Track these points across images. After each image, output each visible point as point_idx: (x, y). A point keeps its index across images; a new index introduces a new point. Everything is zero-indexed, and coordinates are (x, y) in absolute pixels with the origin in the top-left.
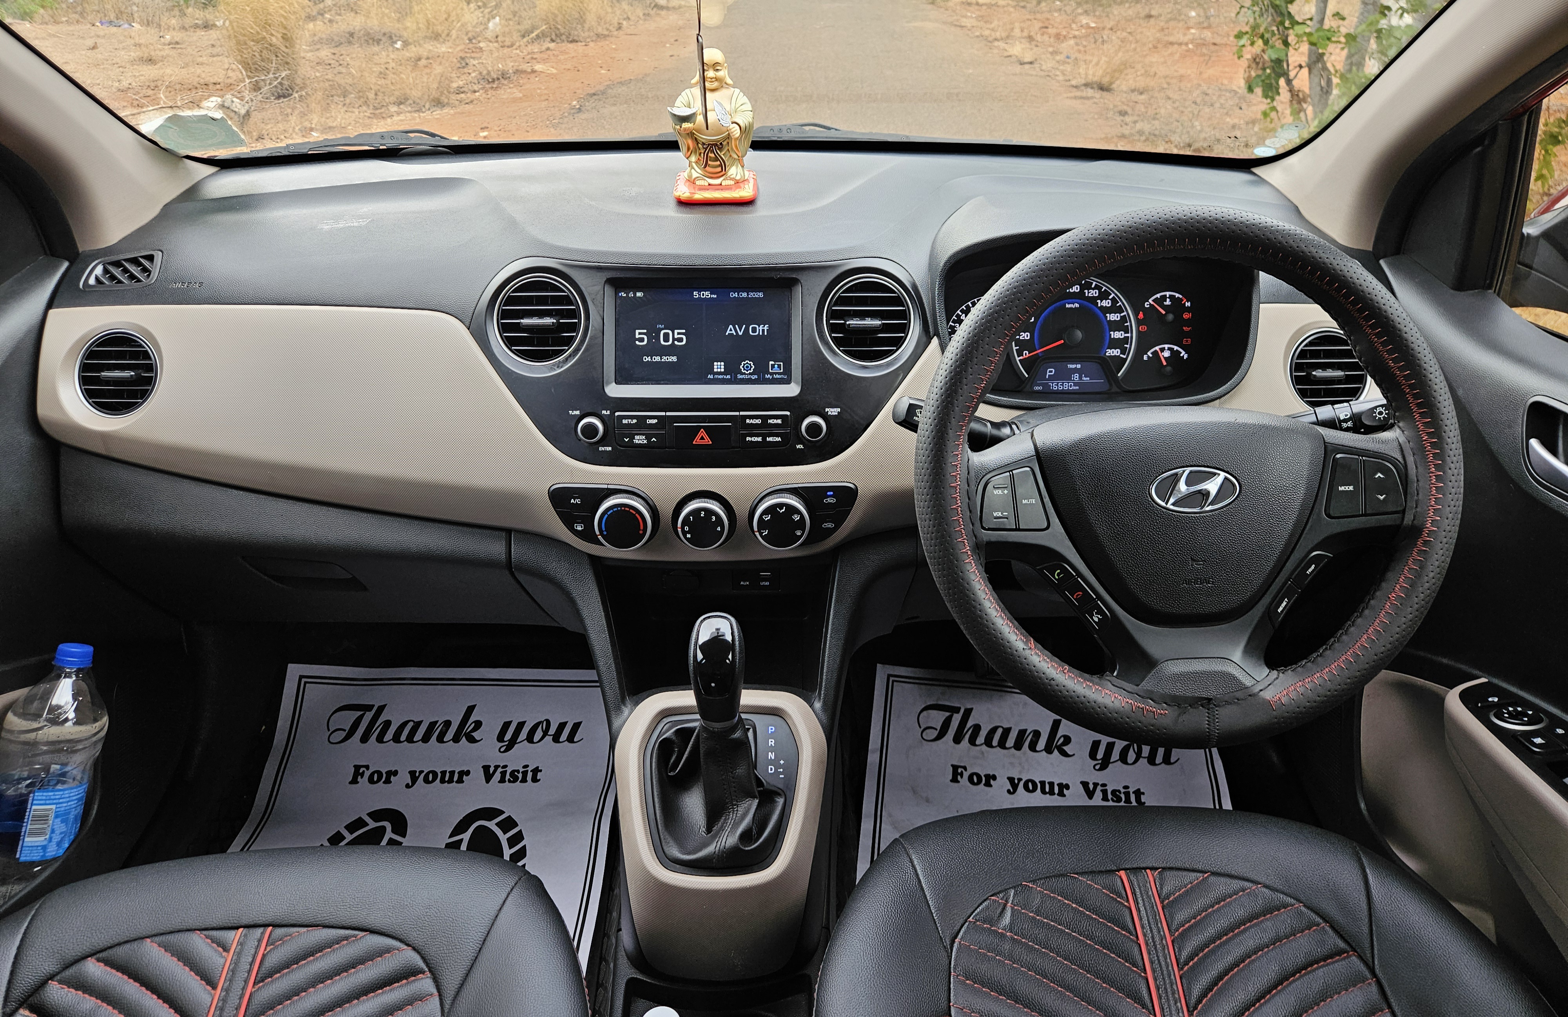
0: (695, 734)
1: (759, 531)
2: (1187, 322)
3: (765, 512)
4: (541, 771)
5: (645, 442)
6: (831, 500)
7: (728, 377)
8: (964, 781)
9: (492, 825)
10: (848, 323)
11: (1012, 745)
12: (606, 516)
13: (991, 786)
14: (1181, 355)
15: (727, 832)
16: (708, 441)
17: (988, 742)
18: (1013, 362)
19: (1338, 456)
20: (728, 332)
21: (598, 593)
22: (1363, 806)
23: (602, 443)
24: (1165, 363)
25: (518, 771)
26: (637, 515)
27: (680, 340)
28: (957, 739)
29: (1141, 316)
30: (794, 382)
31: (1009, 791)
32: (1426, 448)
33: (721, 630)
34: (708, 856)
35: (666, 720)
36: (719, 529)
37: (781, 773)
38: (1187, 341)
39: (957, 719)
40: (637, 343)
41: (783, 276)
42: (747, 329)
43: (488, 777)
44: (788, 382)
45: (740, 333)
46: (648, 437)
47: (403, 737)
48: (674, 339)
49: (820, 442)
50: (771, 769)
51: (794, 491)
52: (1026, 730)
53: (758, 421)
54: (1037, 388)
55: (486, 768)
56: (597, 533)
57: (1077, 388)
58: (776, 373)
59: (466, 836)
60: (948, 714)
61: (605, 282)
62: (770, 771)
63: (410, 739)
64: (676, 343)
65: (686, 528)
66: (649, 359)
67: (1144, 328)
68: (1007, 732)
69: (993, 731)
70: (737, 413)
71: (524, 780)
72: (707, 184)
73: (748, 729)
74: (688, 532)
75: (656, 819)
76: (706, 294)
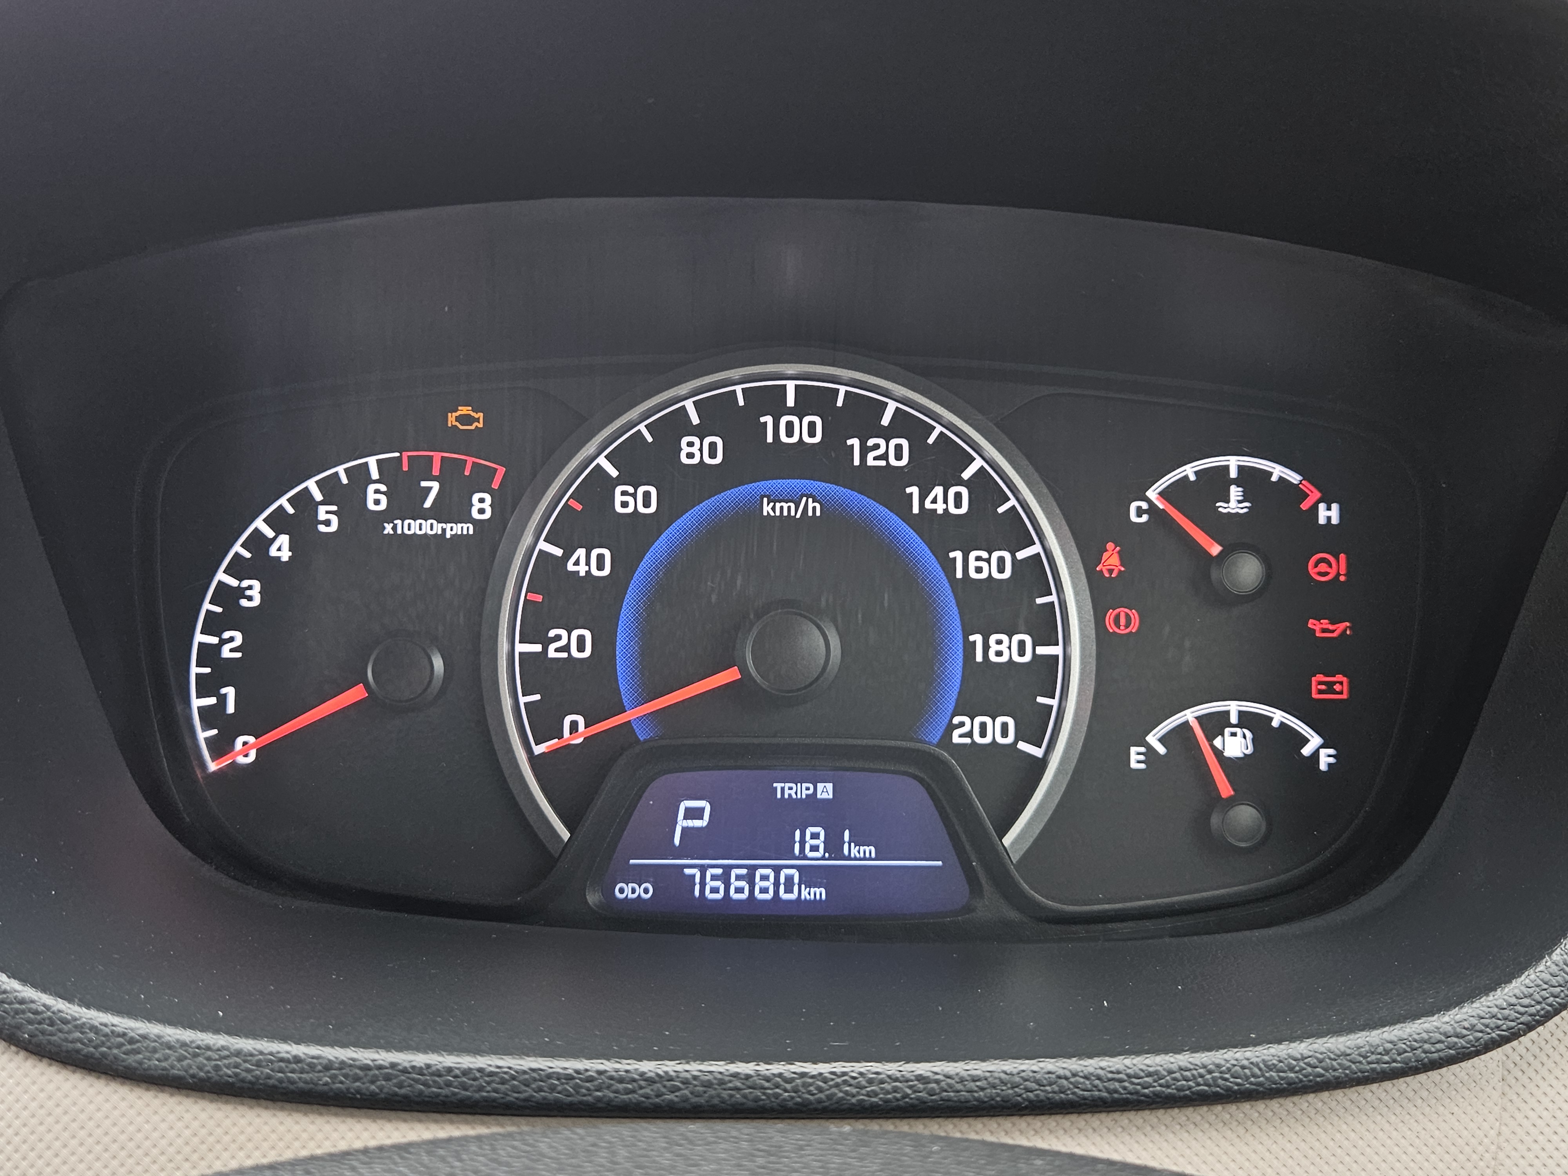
2: (1329, 598)
14: (1306, 751)
18: (504, 764)
24: (1225, 789)
29: (1112, 561)
38: (1330, 689)
54: (626, 891)
57: (820, 893)
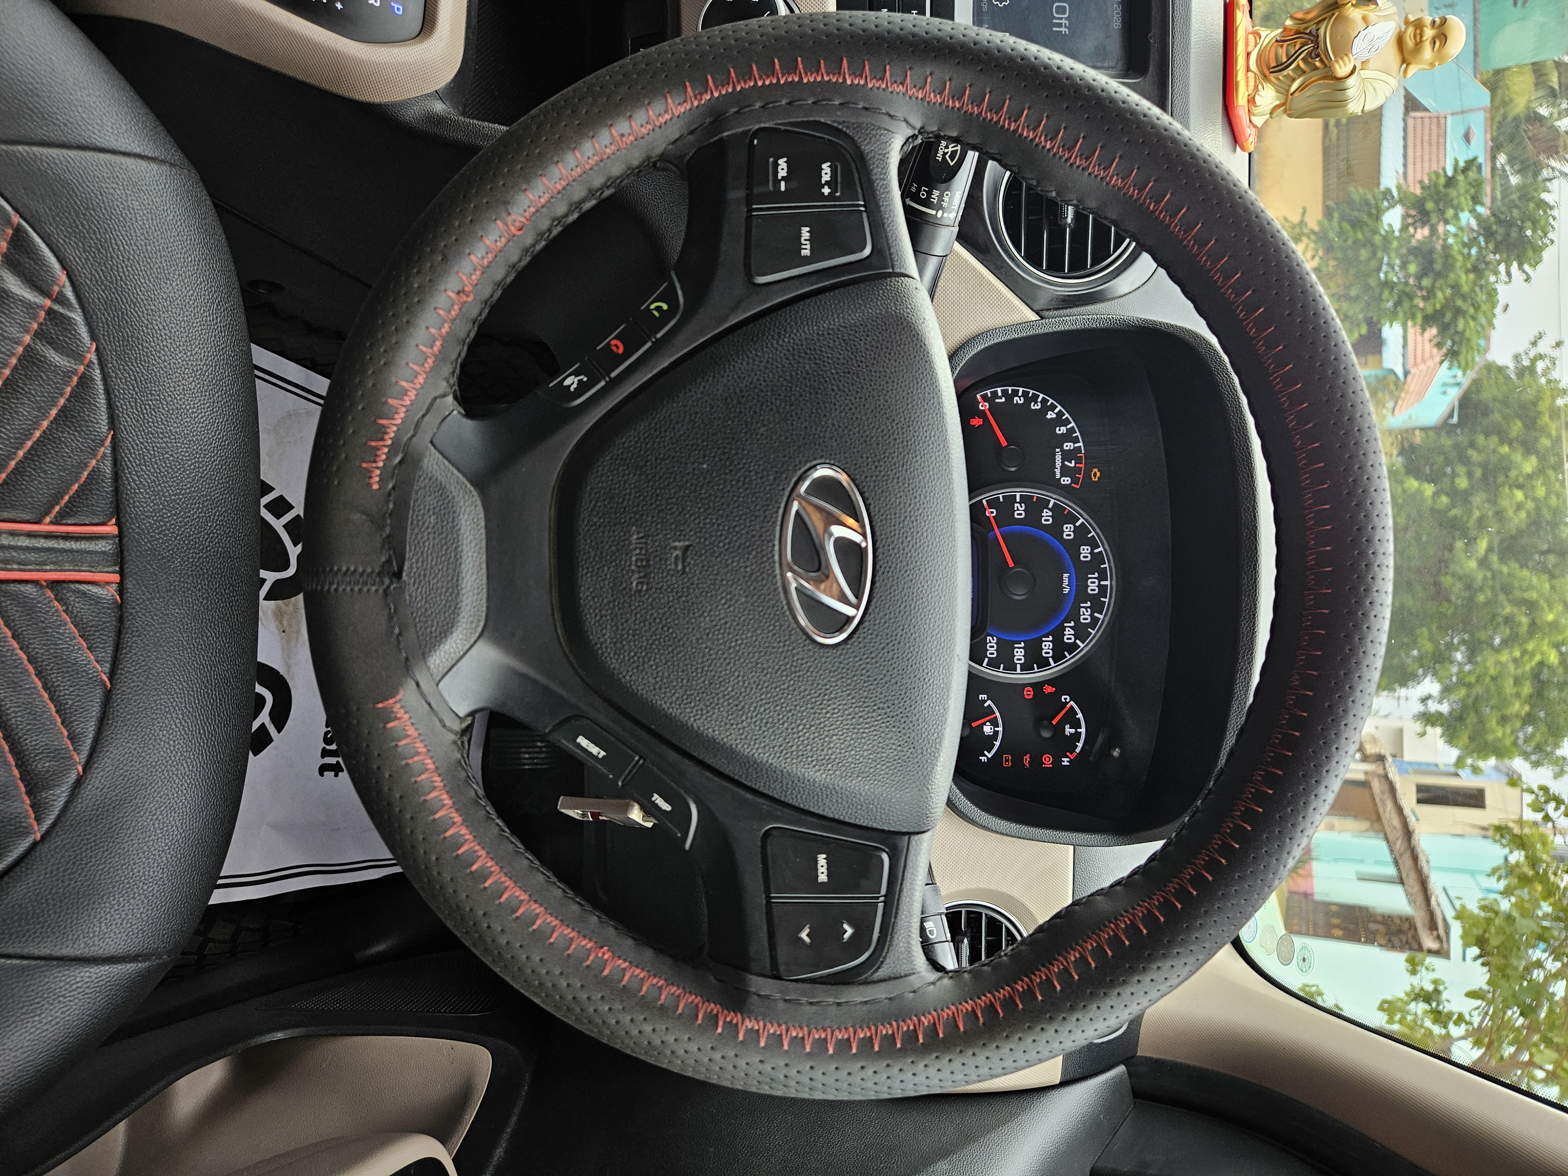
2: (1036, 760)
14: (986, 752)
19: (885, 857)
22: (280, 1035)
29: (1049, 689)
32: (904, 1021)
38: (1007, 761)
67: (1029, 693)
72: (1250, 48)
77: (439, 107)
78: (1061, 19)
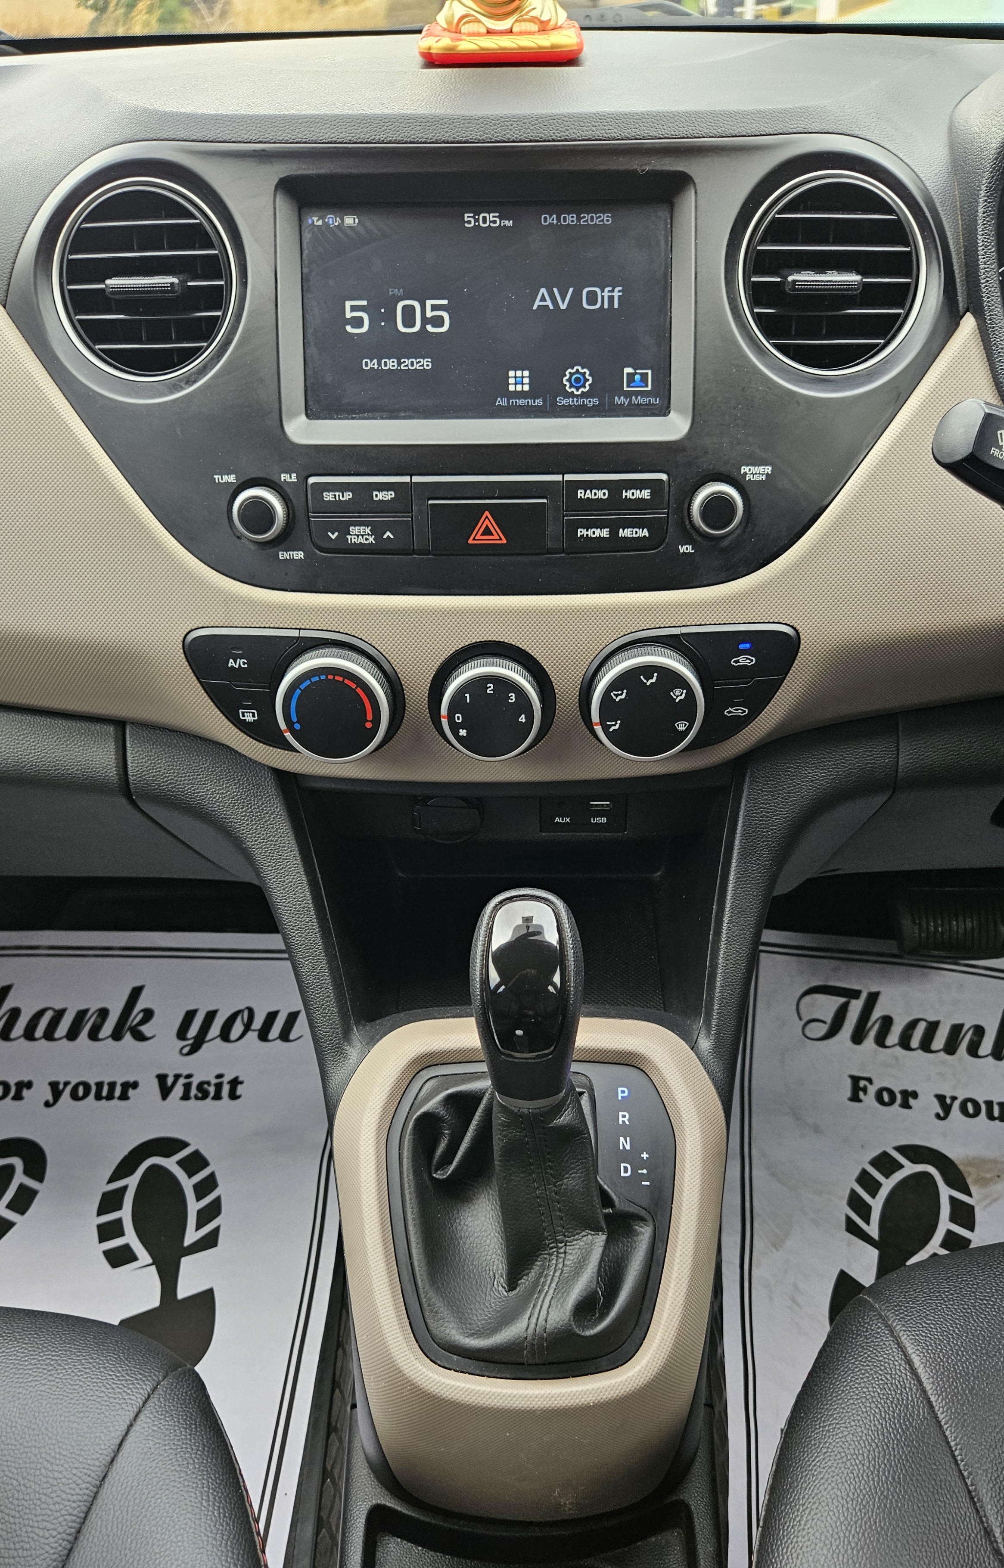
0: (482, 1106)
1: (602, 723)
3: (616, 684)
4: (241, 1083)
5: (371, 539)
6: (744, 661)
7: (539, 402)
8: (869, 1098)
9: (170, 1163)
10: (790, 279)
11: (941, 1046)
12: (298, 692)
13: (909, 1107)
15: (549, 1298)
16: (498, 538)
17: (905, 1042)
20: (538, 303)
21: (294, 842)
23: (284, 539)
25: (209, 1083)
26: (359, 690)
27: (438, 322)
28: (858, 1037)
30: (676, 411)
31: (938, 1116)
33: (534, 922)
34: (514, 1344)
35: (426, 1074)
36: (523, 719)
37: (643, 1177)
39: (856, 1007)
40: (349, 329)
41: (658, 168)
42: (577, 296)
43: (165, 1091)
44: (664, 410)
45: (563, 307)
46: (377, 531)
47: (39, 1032)
48: (425, 320)
49: (730, 538)
50: (625, 1170)
51: (672, 643)
52: (961, 1026)
53: (601, 494)
55: (162, 1078)
56: (283, 726)
58: (637, 393)
59: (132, 1182)
60: (842, 1000)
61: (277, 187)
62: (623, 1174)
63: (49, 1035)
64: (429, 328)
65: (459, 718)
66: (373, 364)
68: (933, 1027)
69: (912, 1025)
70: (558, 478)
71: (218, 1096)
72: (482, 30)
73: (581, 1094)
74: (461, 726)
75: (412, 1264)
76: (491, 219)
77: (705, 1044)
78: (603, 297)
